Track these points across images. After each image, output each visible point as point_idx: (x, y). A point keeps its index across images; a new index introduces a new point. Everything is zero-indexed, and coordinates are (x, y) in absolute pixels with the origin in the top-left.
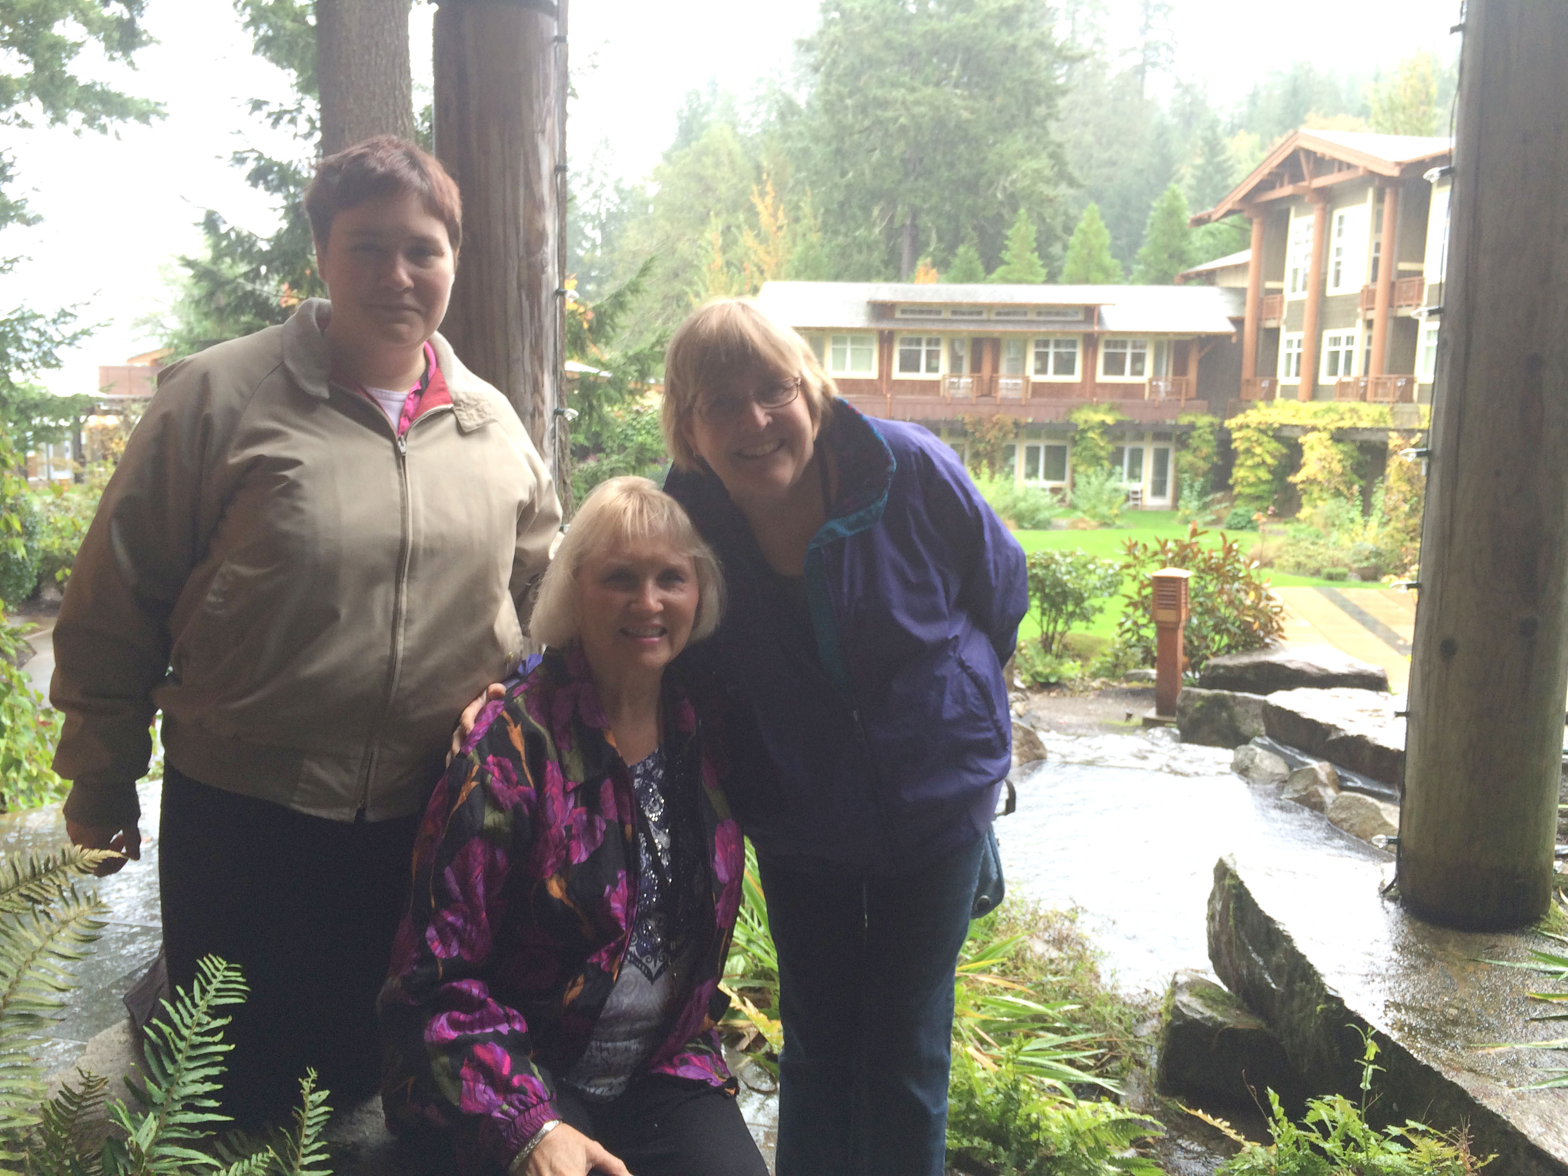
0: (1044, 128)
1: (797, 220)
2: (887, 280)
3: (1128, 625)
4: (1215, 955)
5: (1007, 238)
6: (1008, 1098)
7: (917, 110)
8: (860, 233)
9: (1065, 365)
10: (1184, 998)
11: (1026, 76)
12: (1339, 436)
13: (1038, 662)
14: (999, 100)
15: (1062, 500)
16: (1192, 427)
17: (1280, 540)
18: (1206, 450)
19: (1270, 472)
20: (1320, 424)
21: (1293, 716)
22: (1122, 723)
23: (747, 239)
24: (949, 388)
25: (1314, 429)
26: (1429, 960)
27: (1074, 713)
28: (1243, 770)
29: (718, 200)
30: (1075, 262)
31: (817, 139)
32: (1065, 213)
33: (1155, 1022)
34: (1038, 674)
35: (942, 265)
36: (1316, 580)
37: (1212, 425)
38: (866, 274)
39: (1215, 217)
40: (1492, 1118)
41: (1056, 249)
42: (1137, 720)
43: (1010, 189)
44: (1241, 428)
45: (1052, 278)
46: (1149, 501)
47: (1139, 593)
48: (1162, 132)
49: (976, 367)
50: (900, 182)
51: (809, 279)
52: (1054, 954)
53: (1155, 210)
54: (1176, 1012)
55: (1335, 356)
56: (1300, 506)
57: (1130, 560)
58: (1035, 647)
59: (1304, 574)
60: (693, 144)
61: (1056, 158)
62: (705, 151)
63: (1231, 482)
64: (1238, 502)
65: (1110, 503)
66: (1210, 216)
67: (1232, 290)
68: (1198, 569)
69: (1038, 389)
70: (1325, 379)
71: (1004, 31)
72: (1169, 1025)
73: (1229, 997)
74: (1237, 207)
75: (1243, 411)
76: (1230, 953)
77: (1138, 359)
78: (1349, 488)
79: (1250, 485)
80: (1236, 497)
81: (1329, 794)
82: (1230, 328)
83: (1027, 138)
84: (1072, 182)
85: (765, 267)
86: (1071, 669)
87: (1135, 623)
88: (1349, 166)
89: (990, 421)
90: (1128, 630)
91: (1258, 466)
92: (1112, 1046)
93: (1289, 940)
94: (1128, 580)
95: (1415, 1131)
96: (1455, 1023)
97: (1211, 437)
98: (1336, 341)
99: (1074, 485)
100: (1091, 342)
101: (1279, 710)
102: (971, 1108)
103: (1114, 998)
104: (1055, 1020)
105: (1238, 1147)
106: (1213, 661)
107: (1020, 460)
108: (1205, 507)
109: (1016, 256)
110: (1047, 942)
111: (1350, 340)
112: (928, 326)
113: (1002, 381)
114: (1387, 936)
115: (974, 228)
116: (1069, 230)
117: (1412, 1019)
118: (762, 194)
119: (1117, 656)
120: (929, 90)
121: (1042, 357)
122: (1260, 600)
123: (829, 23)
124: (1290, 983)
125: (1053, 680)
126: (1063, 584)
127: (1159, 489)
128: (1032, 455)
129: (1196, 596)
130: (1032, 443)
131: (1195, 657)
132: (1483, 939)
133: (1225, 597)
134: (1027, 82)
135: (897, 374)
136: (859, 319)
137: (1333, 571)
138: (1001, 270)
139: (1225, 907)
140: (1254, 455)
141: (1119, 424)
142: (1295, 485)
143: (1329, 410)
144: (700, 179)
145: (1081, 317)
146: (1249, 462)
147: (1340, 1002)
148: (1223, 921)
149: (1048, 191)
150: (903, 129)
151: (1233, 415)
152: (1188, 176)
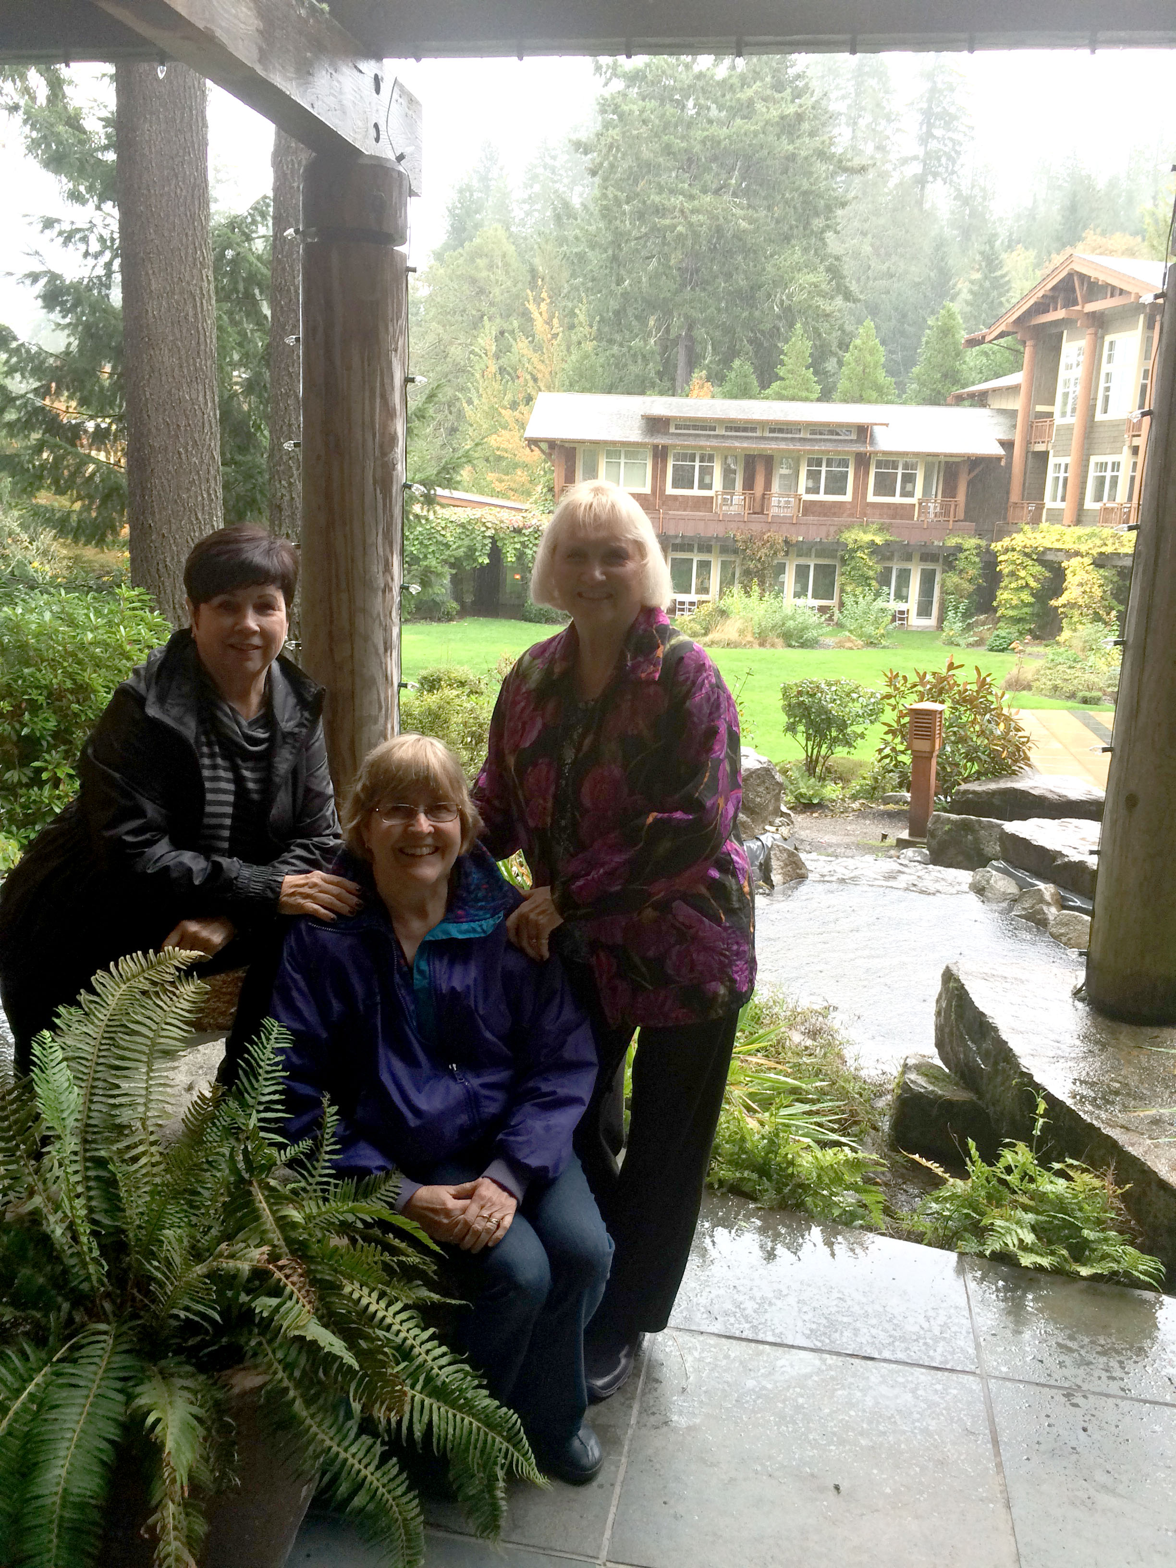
0: (822, 239)
1: (572, 327)
2: (662, 393)
3: (887, 751)
4: (939, 1045)
5: (782, 352)
6: (771, 1142)
7: (694, 218)
8: (636, 343)
9: (837, 484)
10: (913, 1076)
11: (805, 186)
12: (1101, 562)
13: (801, 784)
14: (777, 211)
15: (831, 619)
16: (960, 549)
17: (1040, 663)
18: (972, 572)
19: (1033, 595)
20: (1083, 548)
21: (1025, 843)
22: (877, 843)
23: (521, 346)
24: (722, 505)
25: (1077, 554)
26: (1104, 1047)
27: (834, 833)
28: (980, 890)
29: (492, 304)
30: (850, 379)
31: (593, 246)
32: (841, 328)
33: (889, 1097)
34: (802, 795)
35: (717, 378)
36: (1070, 704)
37: (978, 547)
38: (640, 387)
39: (988, 339)
40: (1134, 1161)
41: (831, 365)
42: (891, 841)
43: (787, 303)
44: (1007, 551)
45: (826, 396)
46: (914, 621)
47: (898, 722)
48: (940, 245)
49: (749, 484)
50: (677, 292)
51: (583, 390)
52: (809, 1043)
53: (930, 328)
54: (905, 1087)
55: (1101, 481)
56: (1061, 629)
57: (891, 690)
58: (799, 769)
59: (1060, 698)
60: (467, 244)
61: (834, 272)
62: (478, 253)
63: (995, 604)
64: (1001, 624)
65: (876, 623)
66: (984, 337)
67: (1002, 412)
68: (954, 702)
69: (809, 508)
70: (1090, 504)
71: (784, 139)
72: (899, 1097)
73: (948, 1076)
74: (1010, 329)
75: (1009, 533)
76: (951, 1042)
77: (909, 479)
78: (1108, 614)
79: (1013, 608)
80: (999, 619)
81: (1052, 912)
82: (1000, 451)
83: (806, 250)
84: (848, 296)
85: (539, 376)
86: (832, 791)
87: (893, 749)
88: (1122, 292)
89: (761, 539)
90: (887, 756)
91: (1021, 588)
92: (853, 1113)
93: (996, 1030)
94: (888, 709)
95: (1071, 1166)
96: (1117, 1093)
97: (977, 560)
98: (1103, 466)
99: (842, 604)
100: (862, 461)
101: (1014, 838)
102: (743, 1150)
103: (856, 1078)
104: (808, 1093)
105: (944, 1181)
106: (964, 787)
107: (789, 578)
108: (969, 628)
109: (792, 372)
110: (804, 1034)
111: (1116, 466)
112: (703, 443)
113: (774, 501)
114: (1073, 1027)
115: (751, 342)
116: (844, 346)
117: (1085, 1091)
118: (538, 301)
119: (876, 780)
120: (708, 198)
121: (813, 475)
122: (1009, 731)
123: (607, 125)
124: (996, 1064)
125: (815, 801)
126: (828, 712)
127: (924, 610)
128: (802, 573)
129: (951, 726)
130: (802, 561)
131: (946, 783)
132: (1149, 1031)
133: (977, 728)
134: (805, 193)
135: (670, 490)
136: (635, 435)
137: (1088, 694)
138: (776, 385)
139: (949, 1005)
140: (1018, 578)
141: (888, 544)
142: (1057, 608)
143: (1092, 535)
144: (473, 281)
145: (854, 437)
146: (1013, 585)
147: (1030, 1076)
148: (947, 1018)
149: (825, 306)
150: (680, 237)
151: (999, 539)
152: (965, 290)
